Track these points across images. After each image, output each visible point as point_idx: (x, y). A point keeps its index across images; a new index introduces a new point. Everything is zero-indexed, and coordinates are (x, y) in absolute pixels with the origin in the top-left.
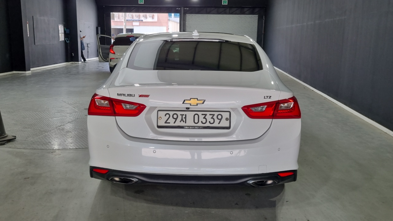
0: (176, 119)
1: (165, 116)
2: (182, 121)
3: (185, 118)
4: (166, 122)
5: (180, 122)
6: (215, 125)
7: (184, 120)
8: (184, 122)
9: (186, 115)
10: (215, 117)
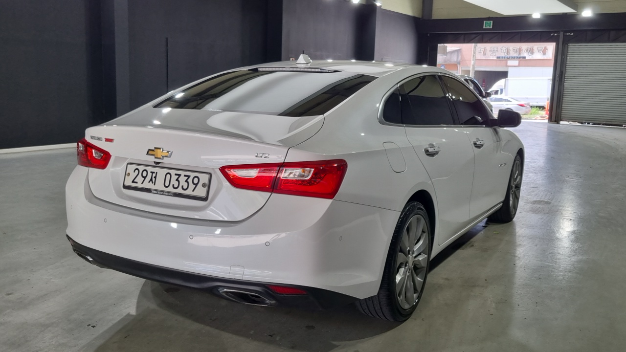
0: (145, 178)
1: (134, 172)
2: (151, 182)
3: (155, 177)
4: (133, 182)
5: (149, 182)
6: (189, 192)
7: (154, 179)
8: (152, 183)
9: (157, 173)
10: (190, 180)
